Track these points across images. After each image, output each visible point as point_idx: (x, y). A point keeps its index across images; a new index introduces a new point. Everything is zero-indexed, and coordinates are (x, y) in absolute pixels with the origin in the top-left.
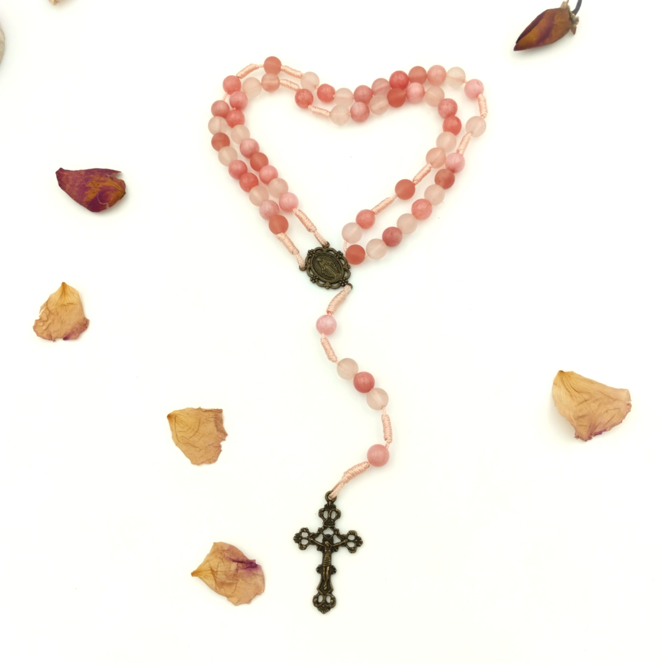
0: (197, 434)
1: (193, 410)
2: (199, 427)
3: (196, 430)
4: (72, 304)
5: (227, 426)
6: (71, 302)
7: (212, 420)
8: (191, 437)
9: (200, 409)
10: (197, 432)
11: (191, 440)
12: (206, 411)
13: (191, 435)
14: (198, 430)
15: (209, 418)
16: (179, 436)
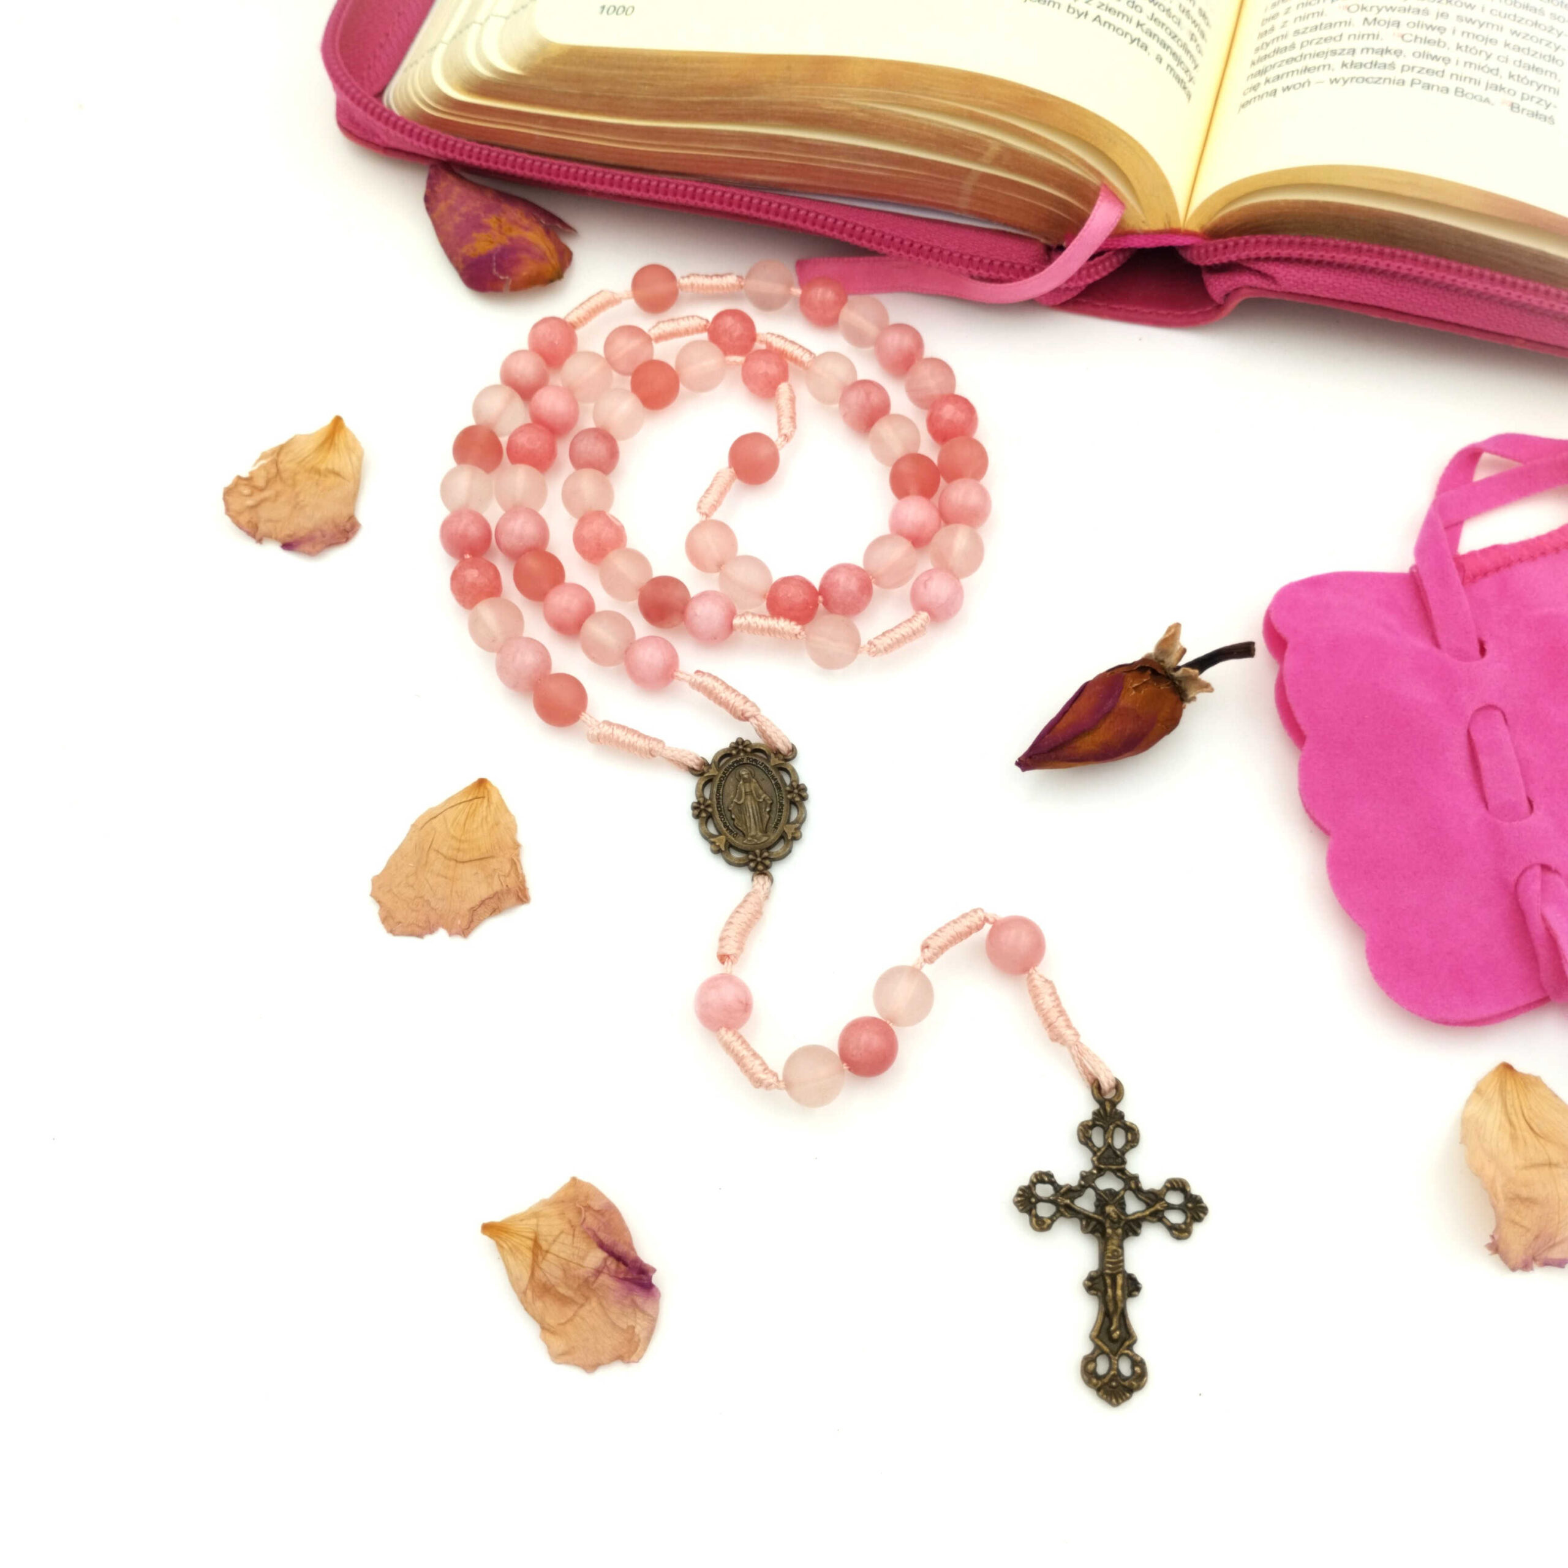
0: (452, 863)
1: (512, 828)
2: (471, 861)
3: (460, 856)
4: (337, 474)
5: (491, 928)
6: (337, 469)
7: (497, 887)
8: (438, 852)
9: (517, 846)
10: (456, 861)
11: (433, 855)
12: (515, 864)
13: (444, 850)
14: (463, 862)
15: (499, 876)
16: (434, 821)
